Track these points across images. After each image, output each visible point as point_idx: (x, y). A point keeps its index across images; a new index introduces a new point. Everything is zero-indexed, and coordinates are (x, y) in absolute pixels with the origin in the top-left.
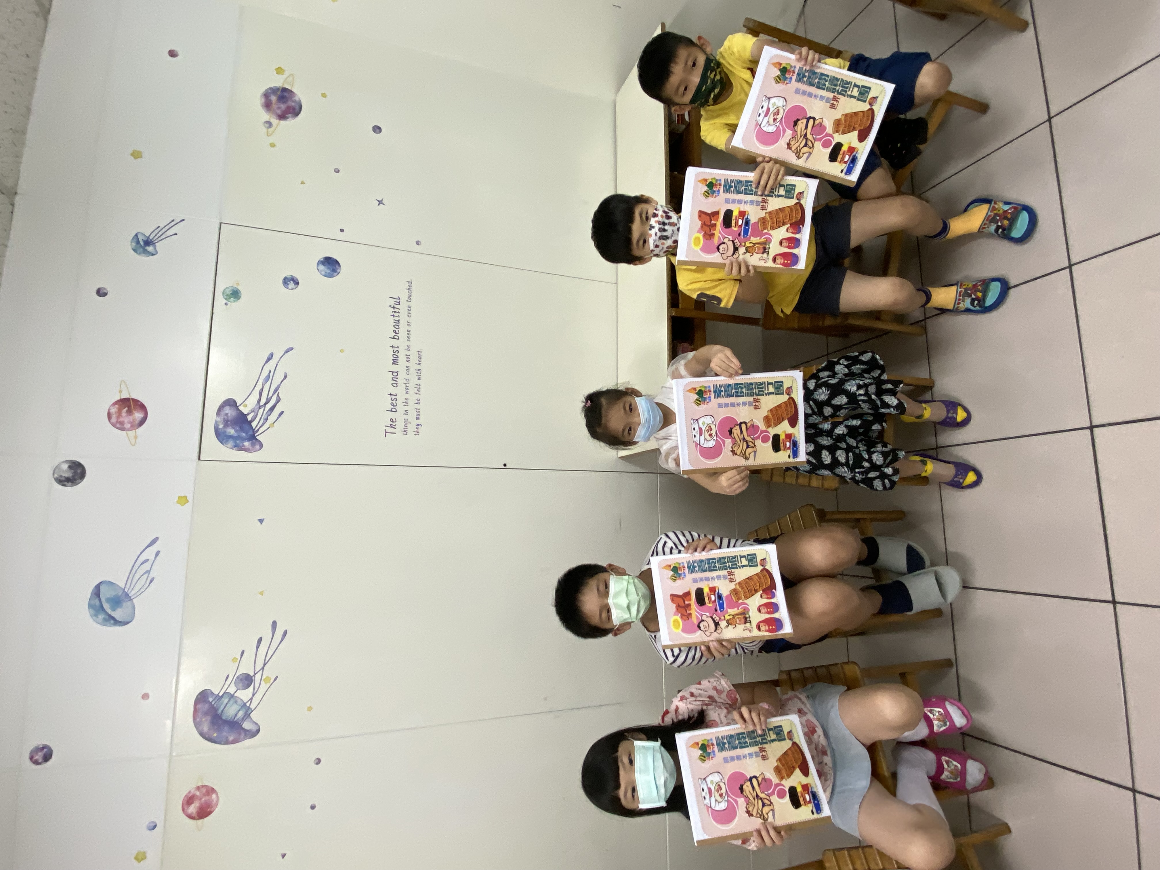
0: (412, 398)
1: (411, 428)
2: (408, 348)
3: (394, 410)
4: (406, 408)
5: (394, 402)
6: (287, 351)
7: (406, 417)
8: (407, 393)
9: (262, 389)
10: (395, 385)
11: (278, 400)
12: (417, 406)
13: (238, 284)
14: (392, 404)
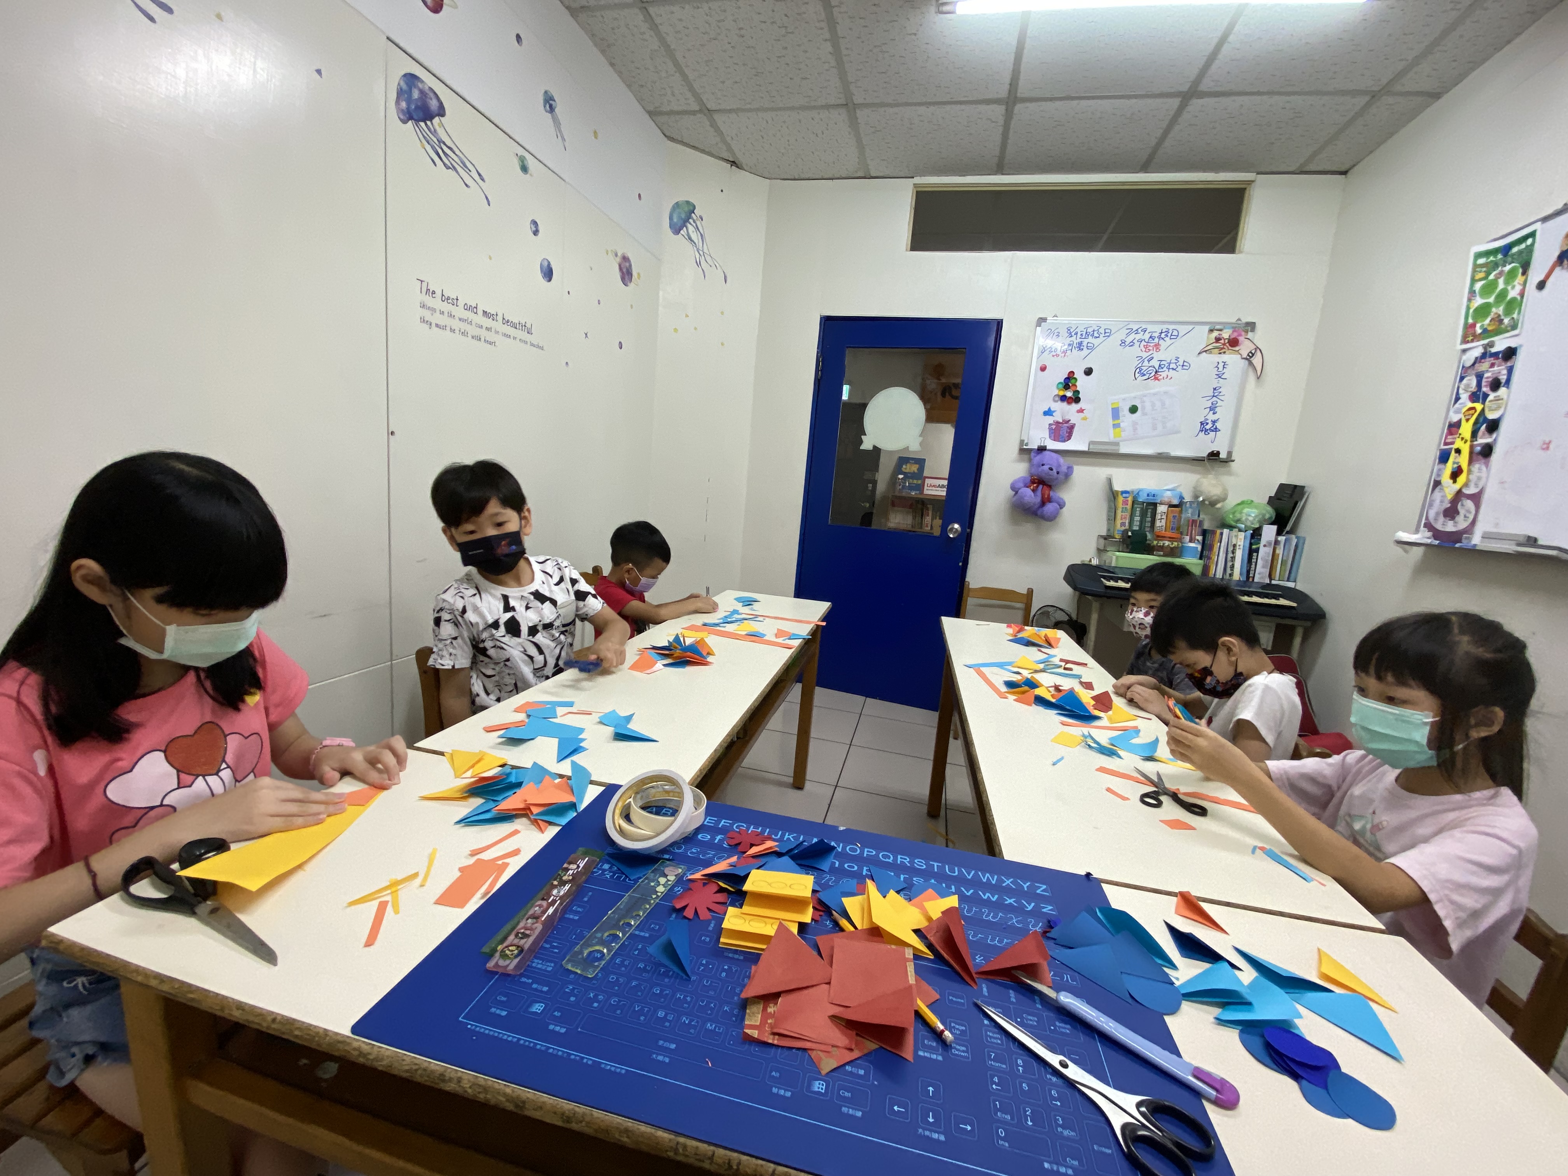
0: (456, 324)
1: (427, 314)
2: (497, 332)
3: (445, 299)
4: (446, 314)
5: (449, 301)
6: (487, 198)
7: (438, 312)
8: (460, 319)
9: (454, 153)
10: (467, 308)
11: (448, 168)
12: (448, 328)
13: (531, 175)
14: (448, 298)
